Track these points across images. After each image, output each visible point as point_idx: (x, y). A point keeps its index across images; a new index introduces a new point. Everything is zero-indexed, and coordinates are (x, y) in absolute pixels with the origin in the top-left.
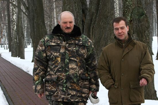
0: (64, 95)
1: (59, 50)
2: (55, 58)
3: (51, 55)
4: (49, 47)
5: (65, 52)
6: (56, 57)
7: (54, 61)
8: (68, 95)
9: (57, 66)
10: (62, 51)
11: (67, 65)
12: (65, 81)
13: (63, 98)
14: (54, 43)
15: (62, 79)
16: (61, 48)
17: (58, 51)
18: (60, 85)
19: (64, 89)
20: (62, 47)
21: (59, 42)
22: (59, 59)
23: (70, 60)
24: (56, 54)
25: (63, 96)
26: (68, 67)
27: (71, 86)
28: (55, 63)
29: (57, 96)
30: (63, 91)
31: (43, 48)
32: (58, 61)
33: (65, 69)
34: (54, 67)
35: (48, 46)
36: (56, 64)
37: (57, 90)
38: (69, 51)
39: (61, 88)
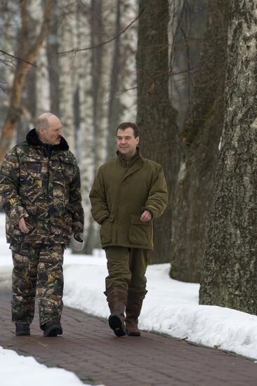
0: (45, 234)
1: (40, 170)
2: (34, 181)
3: (28, 176)
4: (25, 164)
5: (48, 173)
6: (36, 179)
7: (32, 185)
8: (52, 234)
9: (35, 193)
10: (44, 170)
11: (50, 192)
12: (47, 214)
13: (43, 239)
14: (33, 158)
15: (43, 211)
16: (41, 167)
17: (37, 170)
18: (39, 220)
19: (46, 225)
20: (43, 165)
21: (39, 158)
22: (40, 183)
23: (55, 184)
24: (35, 174)
25: (43, 236)
26: (52, 195)
27: (56, 222)
28: (33, 188)
29: (35, 236)
30: (44, 228)
31: (17, 164)
32: (37, 185)
33: (47, 197)
34: (32, 195)
35: (23, 163)
36: (35, 190)
37: (35, 228)
38: (52, 170)
39: (41, 225)
